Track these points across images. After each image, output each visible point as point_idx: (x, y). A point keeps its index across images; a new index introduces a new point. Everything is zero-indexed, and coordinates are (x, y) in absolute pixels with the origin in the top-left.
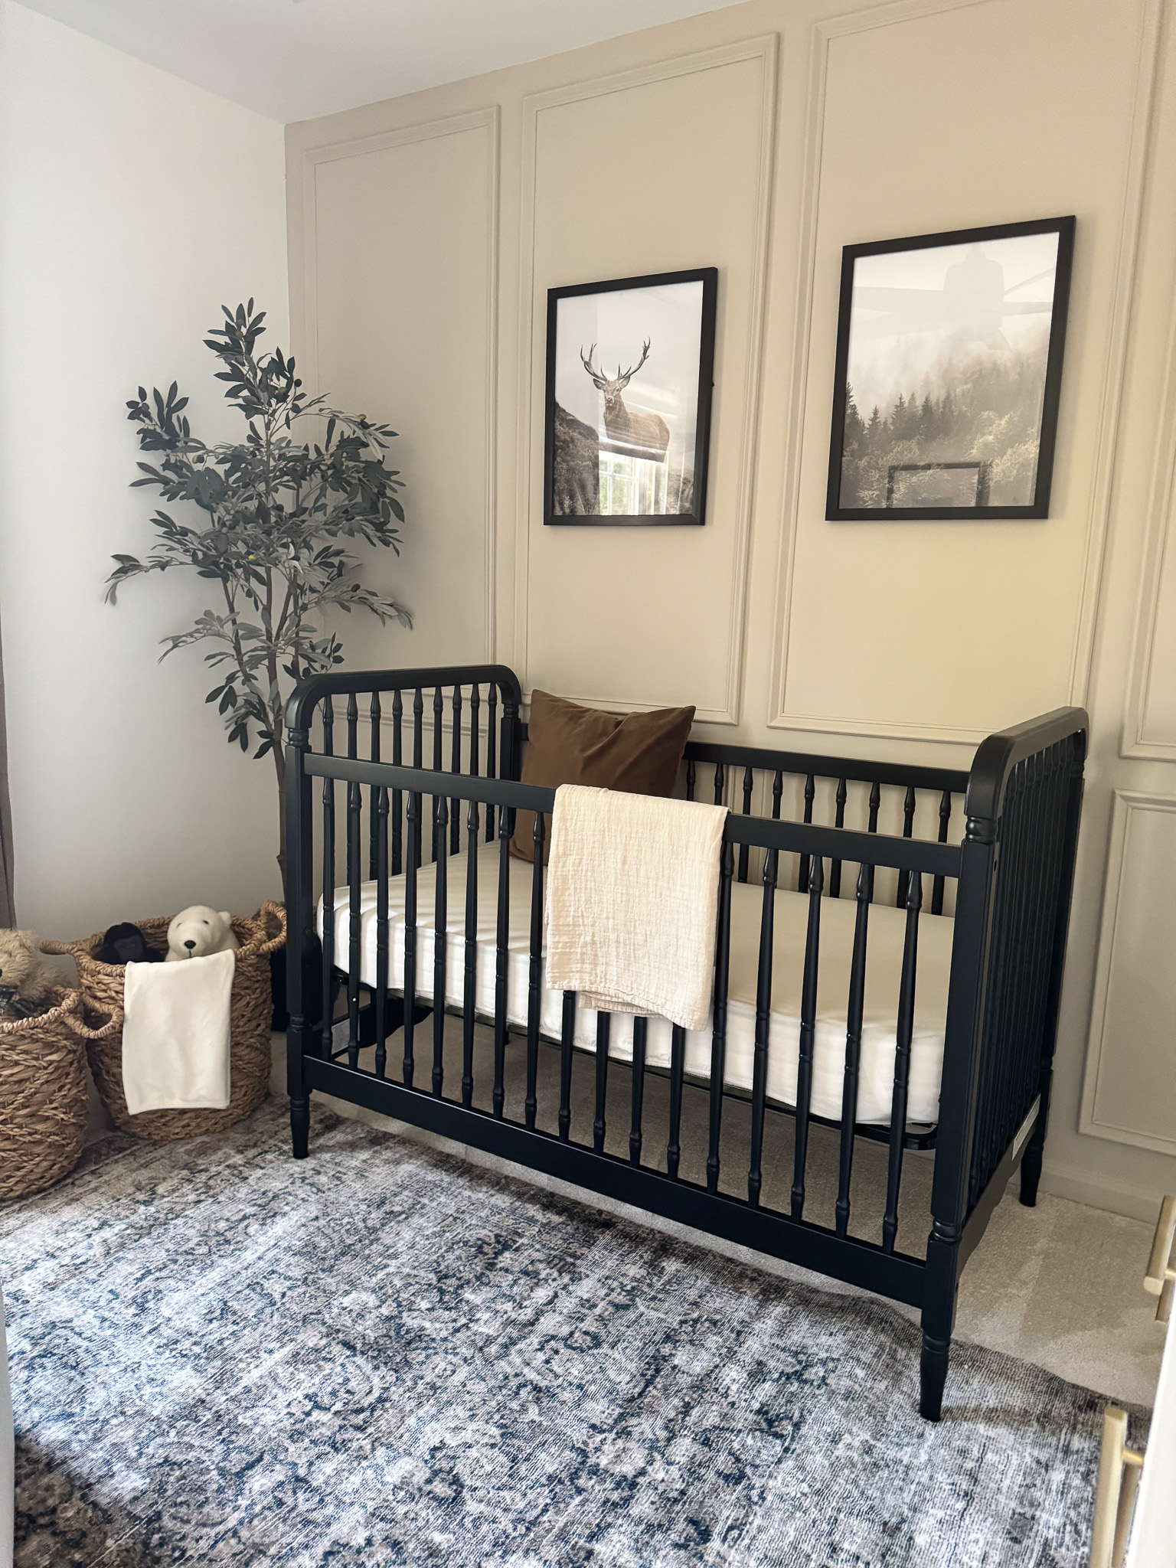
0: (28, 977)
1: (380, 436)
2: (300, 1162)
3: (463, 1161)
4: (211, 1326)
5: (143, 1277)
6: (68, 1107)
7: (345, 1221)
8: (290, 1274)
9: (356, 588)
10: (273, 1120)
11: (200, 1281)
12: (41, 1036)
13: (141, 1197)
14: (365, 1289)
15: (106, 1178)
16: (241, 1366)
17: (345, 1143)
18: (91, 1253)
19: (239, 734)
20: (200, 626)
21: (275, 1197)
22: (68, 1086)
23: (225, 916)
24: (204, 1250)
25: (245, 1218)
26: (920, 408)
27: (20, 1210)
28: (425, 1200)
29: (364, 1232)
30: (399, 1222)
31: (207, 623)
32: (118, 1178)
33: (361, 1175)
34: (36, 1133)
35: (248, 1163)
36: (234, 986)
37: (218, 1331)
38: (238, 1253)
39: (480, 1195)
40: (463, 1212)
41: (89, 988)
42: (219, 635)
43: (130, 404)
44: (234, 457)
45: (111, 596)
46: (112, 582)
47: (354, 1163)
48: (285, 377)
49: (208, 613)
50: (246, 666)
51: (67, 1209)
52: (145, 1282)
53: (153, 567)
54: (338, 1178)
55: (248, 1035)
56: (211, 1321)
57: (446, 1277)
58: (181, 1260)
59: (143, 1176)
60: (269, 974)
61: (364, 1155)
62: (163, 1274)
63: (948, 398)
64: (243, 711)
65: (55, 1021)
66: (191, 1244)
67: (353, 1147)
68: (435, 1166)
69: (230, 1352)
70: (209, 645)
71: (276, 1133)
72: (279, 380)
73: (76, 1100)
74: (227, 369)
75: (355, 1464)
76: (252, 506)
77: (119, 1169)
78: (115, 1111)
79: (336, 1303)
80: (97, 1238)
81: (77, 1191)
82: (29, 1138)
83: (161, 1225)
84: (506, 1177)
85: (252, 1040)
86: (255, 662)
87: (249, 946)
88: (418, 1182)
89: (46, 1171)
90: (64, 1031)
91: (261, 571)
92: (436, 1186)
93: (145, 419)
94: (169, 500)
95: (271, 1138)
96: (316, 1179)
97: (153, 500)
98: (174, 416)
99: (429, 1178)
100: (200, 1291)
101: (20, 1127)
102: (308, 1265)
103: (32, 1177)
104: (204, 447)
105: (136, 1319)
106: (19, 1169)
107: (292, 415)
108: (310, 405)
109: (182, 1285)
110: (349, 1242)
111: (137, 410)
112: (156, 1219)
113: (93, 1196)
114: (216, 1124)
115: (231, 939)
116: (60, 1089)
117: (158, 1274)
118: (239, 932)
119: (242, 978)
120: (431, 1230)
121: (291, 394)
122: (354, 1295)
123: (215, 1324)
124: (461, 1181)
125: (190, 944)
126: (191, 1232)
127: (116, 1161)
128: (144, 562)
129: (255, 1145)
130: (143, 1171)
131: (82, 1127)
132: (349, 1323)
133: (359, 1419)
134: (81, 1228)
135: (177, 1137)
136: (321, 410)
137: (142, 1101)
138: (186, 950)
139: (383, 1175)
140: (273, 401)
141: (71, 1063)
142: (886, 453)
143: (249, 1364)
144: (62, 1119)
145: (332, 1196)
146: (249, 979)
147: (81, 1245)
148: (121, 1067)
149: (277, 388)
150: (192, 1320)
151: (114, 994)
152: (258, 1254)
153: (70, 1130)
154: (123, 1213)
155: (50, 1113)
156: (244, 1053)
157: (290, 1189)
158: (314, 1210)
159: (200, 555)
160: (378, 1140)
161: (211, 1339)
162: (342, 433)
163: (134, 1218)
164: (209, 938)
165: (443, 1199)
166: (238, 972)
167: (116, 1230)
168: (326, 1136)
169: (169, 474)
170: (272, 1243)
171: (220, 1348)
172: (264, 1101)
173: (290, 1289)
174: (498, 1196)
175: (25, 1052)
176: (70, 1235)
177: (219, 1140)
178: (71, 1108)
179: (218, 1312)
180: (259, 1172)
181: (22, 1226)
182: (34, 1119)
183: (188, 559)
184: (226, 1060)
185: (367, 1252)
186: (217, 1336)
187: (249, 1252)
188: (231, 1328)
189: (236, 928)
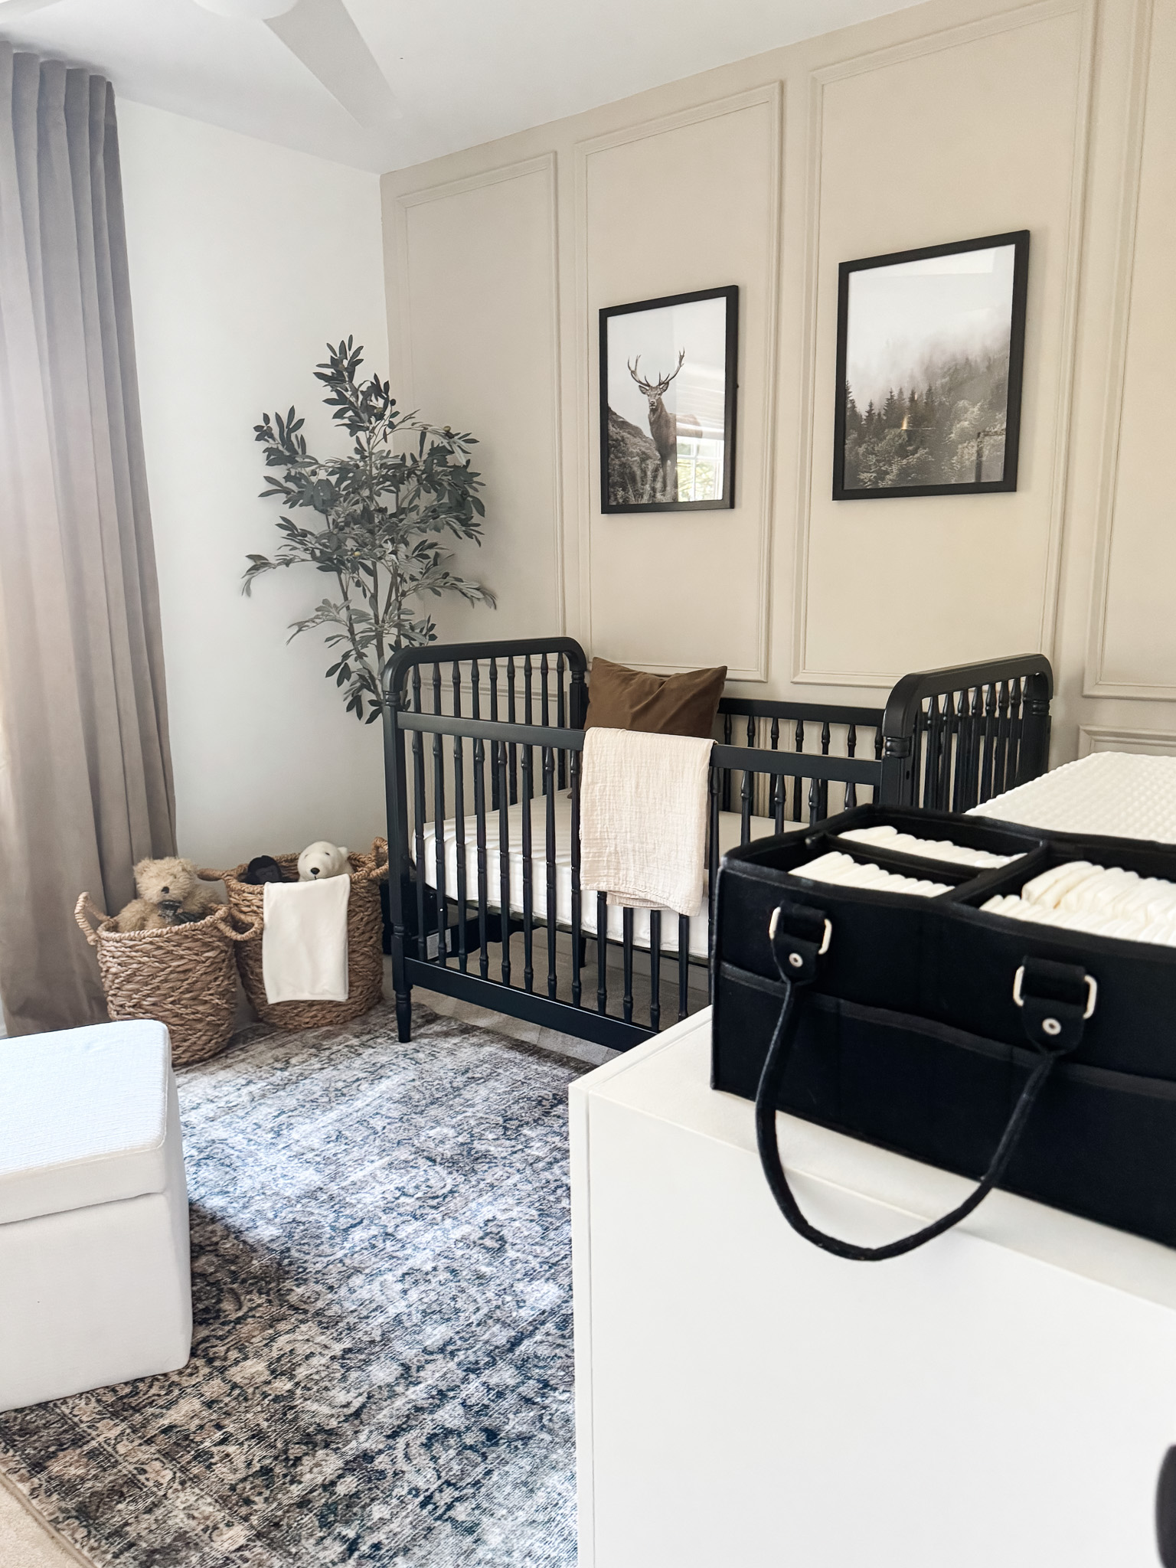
0: (189, 895)
1: (463, 443)
2: (403, 1045)
3: (535, 1046)
4: (329, 1146)
5: (279, 1115)
6: (222, 995)
7: (435, 1083)
8: (390, 1115)
9: (446, 575)
10: (384, 1015)
11: (321, 1118)
12: (200, 937)
13: (278, 1065)
14: (447, 1126)
15: (252, 1053)
16: (350, 1169)
17: (441, 1032)
18: (241, 1100)
19: (355, 704)
20: (320, 613)
21: (382, 1066)
22: (221, 978)
23: (343, 850)
24: (326, 1099)
25: (358, 1080)
26: (907, 400)
27: (187, 1072)
28: (500, 1071)
29: (450, 1090)
30: (478, 1084)
31: (325, 610)
32: (261, 1053)
33: (451, 1053)
34: (197, 1013)
35: (363, 1045)
36: (350, 903)
37: (332, 1148)
38: (351, 1102)
39: (545, 1068)
40: (530, 1079)
41: (236, 905)
42: (336, 621)
43: (257, 428)
44: (343, 470)
45: (247, 590)
46: (247, 577)
47: (446, 1045)
48: (383, 397)
49: (325, 601)
50: (359, 645)
51: (222, 1072)
52: (280, 1118)
53: (279, 564)
54: (433, 1055)
55: (362, 944)
56: (329, 1142)
57: (511, 1119)
58: (308, 1105)
59: (280, 1052)
60: (379, 897)
61: (456, 1040)
62: (294, 1114)
63: (930, 390)
64: (358, 684)
65: (211, 926)
66: (316, 1096)
67: (447, 1034)
68: (511, 1048)
69: (342, 1161)
70: (328, 629)
71: (386, 1024)
72: (377, 400)
73: (227, 991)
74: (334, 395)
75: (429, 1227)
76: (359, 508)
77: (262, 1047)
78: (259, 1004)
79: (423, 1134)
80: (245, 1091)
81: (229, 1061)
82: (192, 1016)
83: (293, 1083)
84: (568, 1057)
85: (366, 949)
86: (365, 642)
87: (362, 872)
88: (496, 1059)
89: (205, 1044)
90: (218, 934)
91: (369, 563)
92: (511, 1062)
93: (270, 440)
94: (291, 507)
95: (381, 1028)
96: (415, 1055)
97: (277, 508)
98: (293, 436)
99: (506, 1056)
100: (322, 1125)
101: (186, 1007)
102: (404, 1110)
103: (195, 1048)
104: (317, 462)
105: (274, 1141)
106: (185, 1041)
107: (388, 430)
108: (403, 421)
109: (308, 1121)
110: (437, 1096)
111: (263, 433)
112: (289, 1080)
113: (242, 1064)
114: (338, 1016)
115: (349, 868)
116: (216, 979)
117: (290, 1114)
118: (354, 863)
119: (355, 898)
120: (502, 1090)
121: (388, 413)
122: (438, 1129)
123: (332, 1144)
124: (531, 1059)
125: (315, 871)
126: (315, 1088)
127: (260, 1042)
128: (272, 560)
129: (369, 1033)
130: (280, 1049)
131: (232, 1013)
132: (433, 1146)
133: (434, 1202)
134: (233, 1084)
135: (307, 1026)
136: (413, 424)
137: (278, 993)
138: (313, 875)
139: (469, 1053)
140: (373, 419)
141: (224, 961)
142: (881, 440)
143: (355, 1169)
144: (217, 1004)
145: (427, 1067)
146: (361, 899)
147: (233, 1095)
148: (261, 968)
149: (376, 408)
150: (316, 1142)
151: (255, 908)
152: (367, 1103)
153: (223, 1013)
154: (264, 1076)
155: (208, 998)
156: (359, 959)
157: (395, 1061)
158: (411, 1075)
159: (318, 553)
160: (467, 1030)
161: (328, 1154)
162: (433, 442)
163: (272, 1079)
164: (330, 867)
165: (515, 1070)
166: (353, 893)
167: (259, 1086)
168: (426, 1027)
169: (291, 485)
170: (378, 1095)
171: (335, 1158)
172: (378, 1003)
173: (389, 1124)
174: (560, 1069)
175: (189, 949)
176: (224, 1088)
177: (340, 1029)
178: (224, 995)
179: (334, 1138)
180: (371, 1051)
181: (189, 1082)
182: (196, 1002)
183: (309, 557)
184: (345, 963)
185: (451, 1103)
186: (333, 1151)
187: (359, 1102)
188: (344, 1147)
189: (353, 862)
